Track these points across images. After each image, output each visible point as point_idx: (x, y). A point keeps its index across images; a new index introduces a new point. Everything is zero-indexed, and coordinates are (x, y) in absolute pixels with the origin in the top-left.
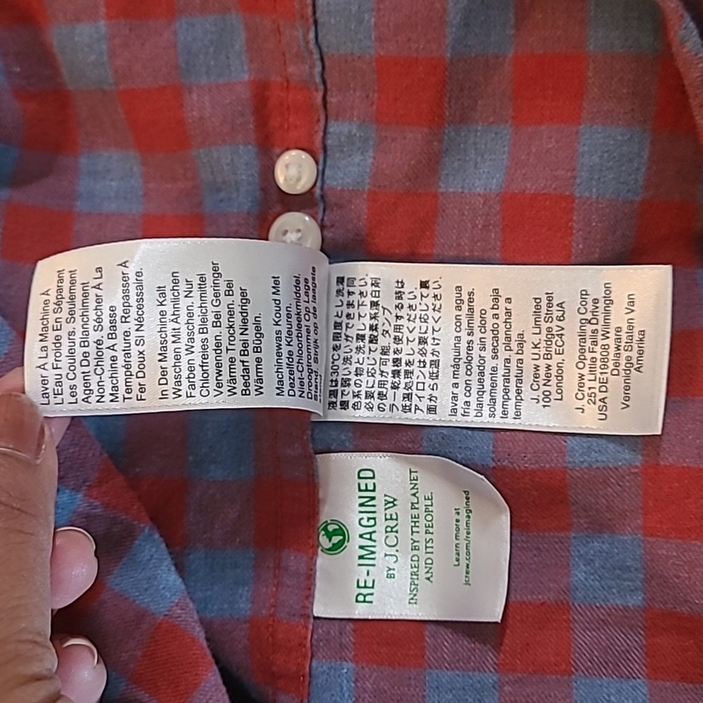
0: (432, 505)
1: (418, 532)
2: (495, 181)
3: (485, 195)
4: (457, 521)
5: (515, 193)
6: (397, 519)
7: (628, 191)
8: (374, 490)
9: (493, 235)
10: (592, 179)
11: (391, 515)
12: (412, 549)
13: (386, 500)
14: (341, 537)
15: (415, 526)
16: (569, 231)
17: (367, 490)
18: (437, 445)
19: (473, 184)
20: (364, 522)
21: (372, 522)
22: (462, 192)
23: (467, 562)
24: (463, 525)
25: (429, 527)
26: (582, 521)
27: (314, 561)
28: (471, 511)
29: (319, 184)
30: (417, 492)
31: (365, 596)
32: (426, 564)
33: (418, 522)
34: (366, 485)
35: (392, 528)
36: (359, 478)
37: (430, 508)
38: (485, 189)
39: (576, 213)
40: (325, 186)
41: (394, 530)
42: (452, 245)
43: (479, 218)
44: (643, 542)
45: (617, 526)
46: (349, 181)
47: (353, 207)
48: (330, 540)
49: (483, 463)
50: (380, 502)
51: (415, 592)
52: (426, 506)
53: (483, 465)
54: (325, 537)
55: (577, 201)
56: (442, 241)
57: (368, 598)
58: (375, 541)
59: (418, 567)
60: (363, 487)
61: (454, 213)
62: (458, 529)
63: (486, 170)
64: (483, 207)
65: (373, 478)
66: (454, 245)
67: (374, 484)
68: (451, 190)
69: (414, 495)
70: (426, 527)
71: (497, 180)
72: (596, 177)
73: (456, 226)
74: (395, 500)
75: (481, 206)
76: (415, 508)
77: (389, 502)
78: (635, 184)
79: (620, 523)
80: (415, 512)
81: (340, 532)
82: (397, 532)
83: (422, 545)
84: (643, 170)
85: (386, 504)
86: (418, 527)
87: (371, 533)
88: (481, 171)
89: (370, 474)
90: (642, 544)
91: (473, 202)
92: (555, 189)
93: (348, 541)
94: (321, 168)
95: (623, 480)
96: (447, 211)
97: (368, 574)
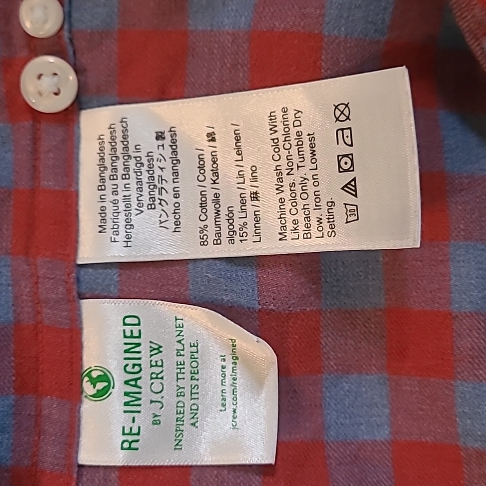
0: (197, 352)
1: (184, 379)
2: (243, 19)
3: (233, 34)
4: (223, 367)
5: (264, 32)
6: (162, 366)
7: (376, 31)
8: (139, 337)
9: (241, 75)
10: (341, 17)
11: (156, 362)
12: (177, 396)
13: (151, 347)
14: (106, 384)
15: (180, 373)
16: (318, 70)
17: (132, 337)
18: (203, 288)
19: (222, 23)
20: (129, 369)
21: (137, 369)
22: (212, 31)
23: (235, 407)
24: (228, 371)
25: (194, 373)
26: (332, 363)
27: (78, 407)
28: (237, 358)
29: (66, 27)
30: (183, 339)
31: (130, 443)
32: (191, 410)
33: (184, 368)
34: (132, 331)
35: (158, 374)
36: (125, 324)
37: (196, 355)
38: (233, 27)
39: (324, 52)
40: (74, 29)
41: (159, 376)
42: (202, 84)
43: (228, 57)
44: (388, 380)
45: (364, 366)
46: (98, 22)
47: (104, 49)
48: (94, 387)
49: (249, 305)
50: (145, 349)
51: (180, 438)
52: (192, 352)
53: (249, 308)
54: (89, 383)
55: (325, 40)
56: (193, 80)
57: (133, 445)
58: (140, 388)
59: (183, 413)
60: (128, 334)
61: (205, 51)
62: (224, 375)
63: (234, 8)
64: (232, 46)
65: (139, 324)
66: (204, 83)
67: (140, 331)
68: (200, 28)
69: (179, 342)
70: (191, 373)
71: (246, 18)
72: (345, 15)
73: (206, 65)
74: (161, 347)
75: (230, 45)
76: (180, 355)
77: (155, 349)
78: (382, 23)
79: (367, 364)
80: (180, 359)
81: (105, 378)
82: (162, 378)
83: (187, 391)
84: (391, 10)
85: (151, 351)
86: (184, 373)
87: (136, 380)
88: (230, 9)
89: (136, 321)
90: (387, 382)
91: (222, 40)
92: (303, 27)
93: (113, 388)
94: (66, 10)
95: (369, 322)
96: (197, 50)
97: (134, 421)
